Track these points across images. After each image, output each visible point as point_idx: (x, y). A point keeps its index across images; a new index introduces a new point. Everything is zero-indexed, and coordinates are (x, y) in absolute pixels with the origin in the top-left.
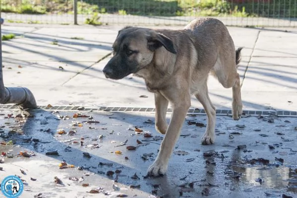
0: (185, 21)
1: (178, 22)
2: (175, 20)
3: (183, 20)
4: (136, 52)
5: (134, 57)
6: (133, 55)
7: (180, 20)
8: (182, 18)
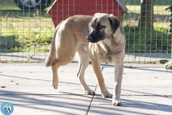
0: (23, 57)
1: (15, 59)
2: (12, 56)
3: (21, 57)
4: (104, 27)
5: (104, 30)
6: (103, 28)
7: (17, 56)
8: (20, 54)
